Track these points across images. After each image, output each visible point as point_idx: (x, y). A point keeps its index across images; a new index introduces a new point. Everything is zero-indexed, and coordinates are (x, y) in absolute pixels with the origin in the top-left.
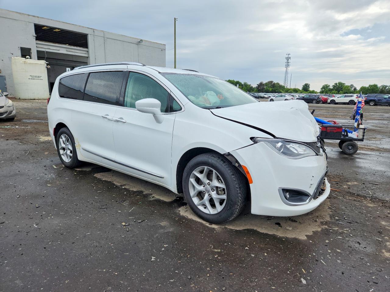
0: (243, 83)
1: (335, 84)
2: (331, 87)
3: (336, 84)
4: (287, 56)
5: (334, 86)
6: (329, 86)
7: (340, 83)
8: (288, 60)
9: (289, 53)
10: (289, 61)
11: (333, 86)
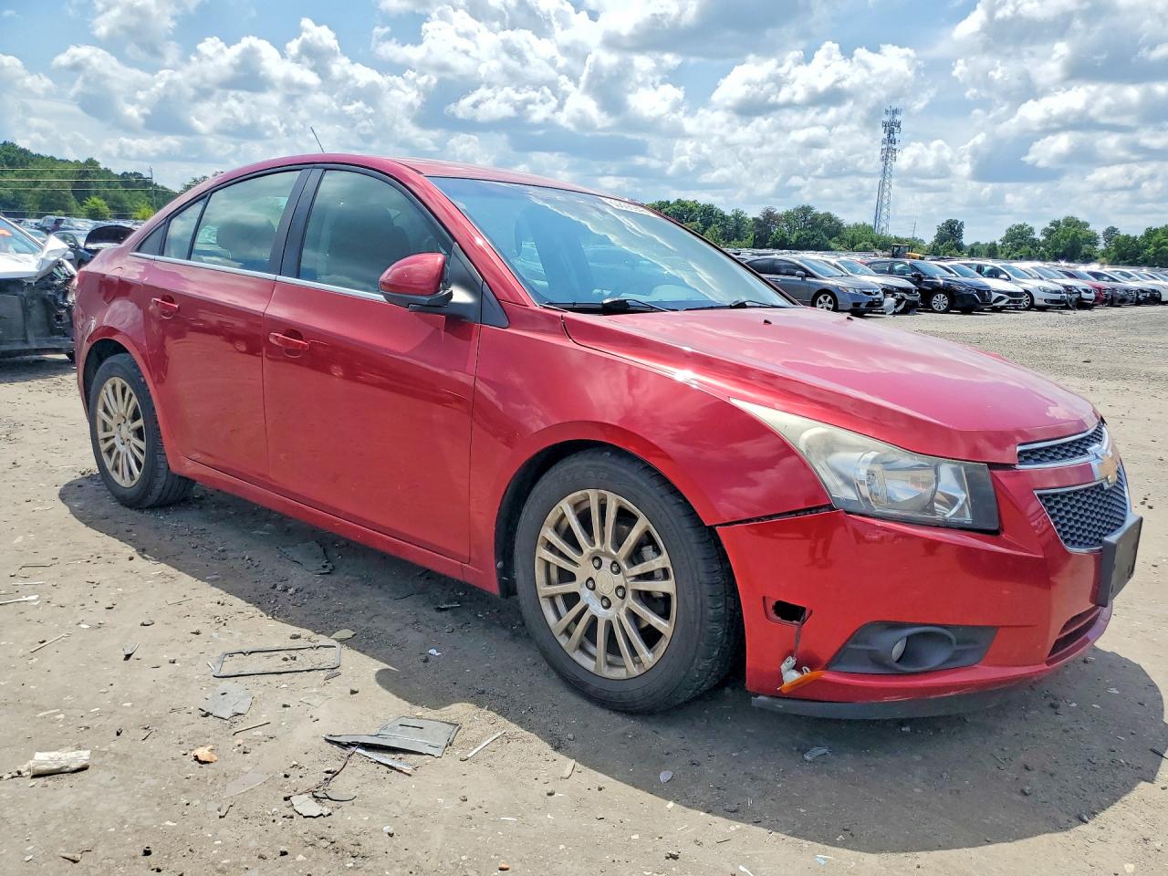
0: (728, 213)
1: (1052, 224)
2: (1038, 236)
3: (1056, 224)
4: (887, 118)
5: (1048, 233)
6: (1031, 230)
7: (1071, 222)
8: (891, 132)
9: (894, 108)
10: (897, 136)
11: (1046, 230)
